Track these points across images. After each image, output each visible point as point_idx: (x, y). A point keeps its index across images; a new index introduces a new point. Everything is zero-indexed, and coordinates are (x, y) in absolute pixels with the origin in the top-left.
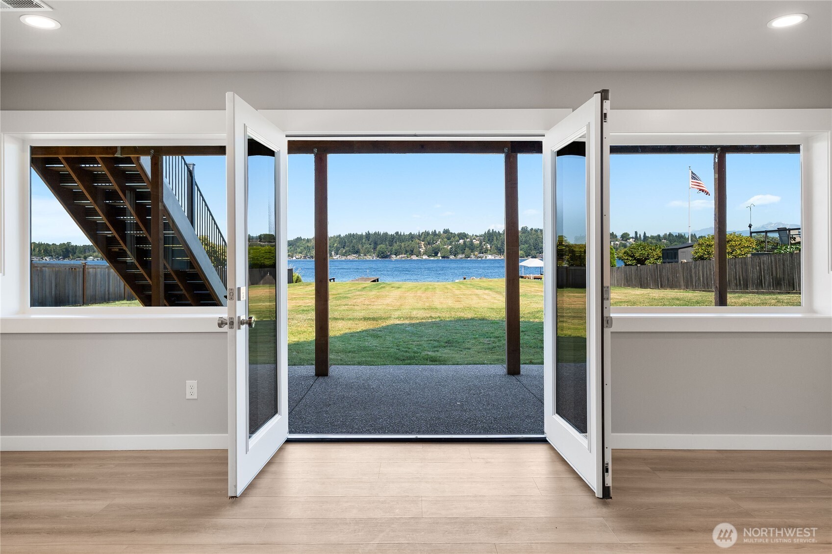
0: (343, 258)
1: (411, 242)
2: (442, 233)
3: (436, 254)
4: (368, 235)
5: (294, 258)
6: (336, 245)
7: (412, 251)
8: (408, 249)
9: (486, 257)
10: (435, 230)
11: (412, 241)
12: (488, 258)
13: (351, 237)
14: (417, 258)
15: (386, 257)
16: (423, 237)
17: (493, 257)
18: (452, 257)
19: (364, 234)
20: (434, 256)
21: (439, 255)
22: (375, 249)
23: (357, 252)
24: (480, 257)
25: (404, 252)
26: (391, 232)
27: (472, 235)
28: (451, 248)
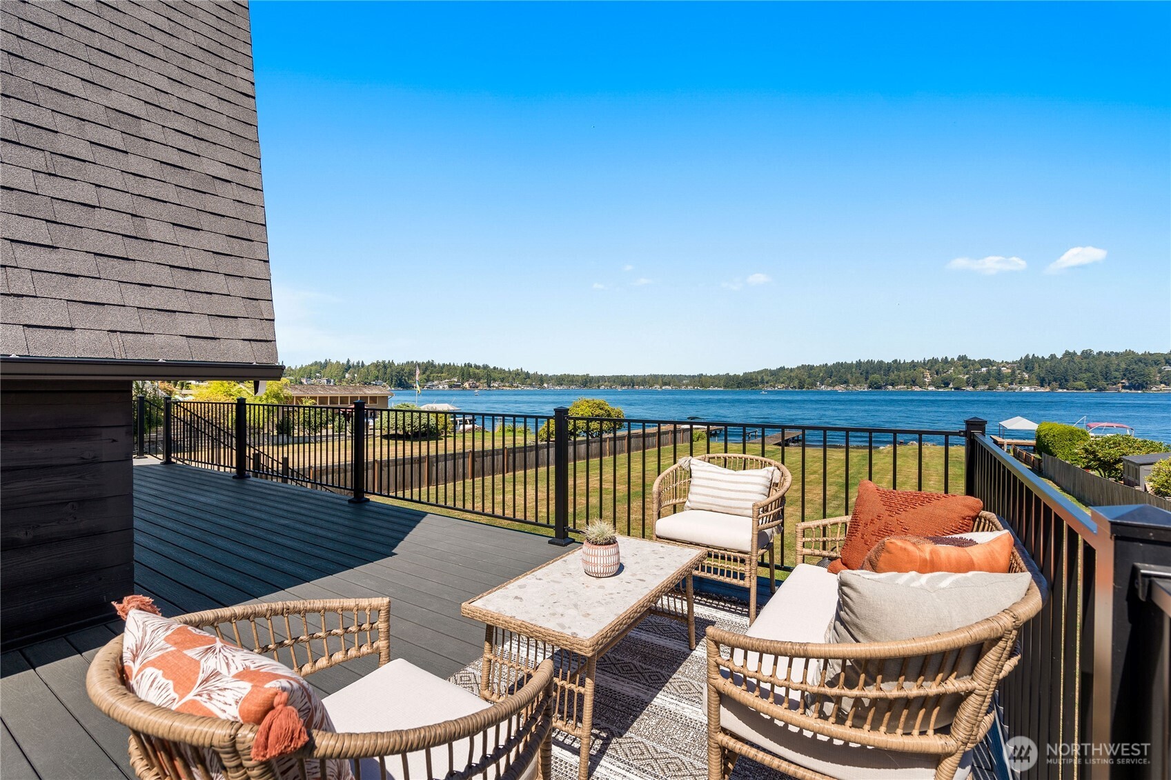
0: (829, 389)
1: (912, 371)
2: (956, 359)
3: (947, 385)
4: (859, 363)
5: (776, 389)
6: (821, 374)
7: (914, 382)
8: (908, 379)
9: (1021, 389)
10: (946, 357)
11: (915, 370)
12: (1024, 390)
13: (839, 366)
14: (920, 389)
15: (880, 388)
16: (929, 365)
17: (1033, 390)
18: (970, 389)
19: (854, 362)
20: (943, 387)
21: (951, 386)
22: (867, 379)
23: (846, 382)
24: (1012, 389)
25: (903, 382)
26: (888, 359)
27: (1000, 362)
28: (968, 378)
